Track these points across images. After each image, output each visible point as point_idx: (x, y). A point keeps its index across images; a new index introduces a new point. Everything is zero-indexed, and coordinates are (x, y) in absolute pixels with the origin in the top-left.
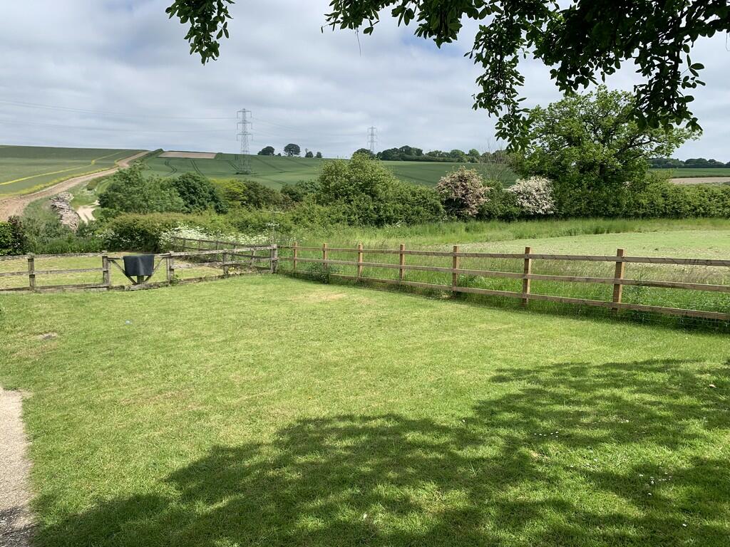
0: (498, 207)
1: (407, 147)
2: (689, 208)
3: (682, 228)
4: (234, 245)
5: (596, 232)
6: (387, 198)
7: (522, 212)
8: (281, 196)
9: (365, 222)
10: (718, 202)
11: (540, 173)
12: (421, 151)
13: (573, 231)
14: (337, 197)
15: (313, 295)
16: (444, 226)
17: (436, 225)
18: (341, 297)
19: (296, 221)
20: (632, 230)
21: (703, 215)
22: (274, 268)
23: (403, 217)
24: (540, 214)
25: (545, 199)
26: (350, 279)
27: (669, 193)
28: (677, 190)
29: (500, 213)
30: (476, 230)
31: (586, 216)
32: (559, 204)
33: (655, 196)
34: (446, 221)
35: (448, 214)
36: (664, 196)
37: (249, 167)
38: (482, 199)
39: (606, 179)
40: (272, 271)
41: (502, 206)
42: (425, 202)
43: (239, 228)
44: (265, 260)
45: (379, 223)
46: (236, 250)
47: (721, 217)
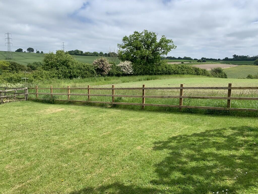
0: (115, 72)
1: (77, 50)
2: (173, 71)
3: (172, 78)
4: (6, 88)
5: (148, 80)
6: (73, 68)
7: (123, 73)
8: (27, 68)
9: (65, 77)
10: (181, 69)
11: (127, 60)
12: (83, 52)
13: (140, 79)
14: (52, 67)
15: (48, 110)
16: (97, 79)
17: (93, 78)
18: (62, 110)
19: (35, 77)
20: (158, 79)
21: (177, 73)
22: (27, 98)
23: (80, 75)
24: (129, 74)
25: (130, 69)
26: (65, 101)
27: (167, 66)
28: (169, 66)
29: (116, 74)
30: (108, 80)
31: (143, 75)
32: (135, 70)
33: (163, 67)
34: (97, 77)
35: (97, 74)
36: (166, 67)
37: (11, 56)
38: (109, 68)
39: (148, 62)
40: (25, 99)
41: (116, 71)
42: (89, 69)
43: (8, 81)
44: (22, 94)
45: (71, 77)
46: (7, 91)
47: (182, 74)
